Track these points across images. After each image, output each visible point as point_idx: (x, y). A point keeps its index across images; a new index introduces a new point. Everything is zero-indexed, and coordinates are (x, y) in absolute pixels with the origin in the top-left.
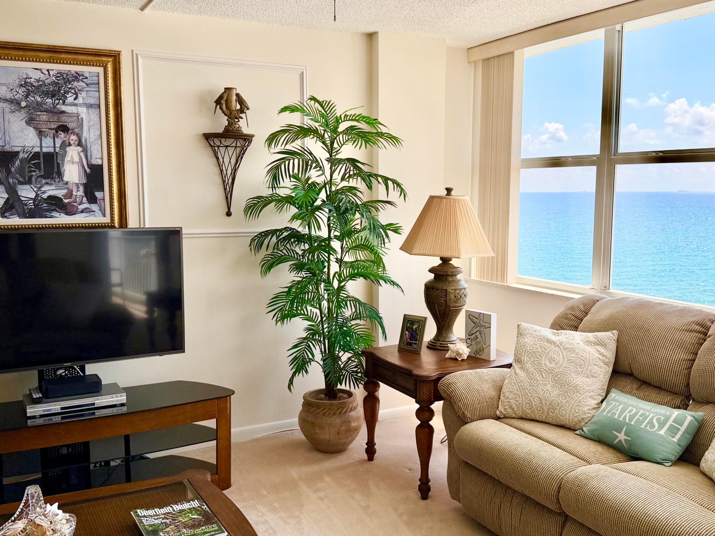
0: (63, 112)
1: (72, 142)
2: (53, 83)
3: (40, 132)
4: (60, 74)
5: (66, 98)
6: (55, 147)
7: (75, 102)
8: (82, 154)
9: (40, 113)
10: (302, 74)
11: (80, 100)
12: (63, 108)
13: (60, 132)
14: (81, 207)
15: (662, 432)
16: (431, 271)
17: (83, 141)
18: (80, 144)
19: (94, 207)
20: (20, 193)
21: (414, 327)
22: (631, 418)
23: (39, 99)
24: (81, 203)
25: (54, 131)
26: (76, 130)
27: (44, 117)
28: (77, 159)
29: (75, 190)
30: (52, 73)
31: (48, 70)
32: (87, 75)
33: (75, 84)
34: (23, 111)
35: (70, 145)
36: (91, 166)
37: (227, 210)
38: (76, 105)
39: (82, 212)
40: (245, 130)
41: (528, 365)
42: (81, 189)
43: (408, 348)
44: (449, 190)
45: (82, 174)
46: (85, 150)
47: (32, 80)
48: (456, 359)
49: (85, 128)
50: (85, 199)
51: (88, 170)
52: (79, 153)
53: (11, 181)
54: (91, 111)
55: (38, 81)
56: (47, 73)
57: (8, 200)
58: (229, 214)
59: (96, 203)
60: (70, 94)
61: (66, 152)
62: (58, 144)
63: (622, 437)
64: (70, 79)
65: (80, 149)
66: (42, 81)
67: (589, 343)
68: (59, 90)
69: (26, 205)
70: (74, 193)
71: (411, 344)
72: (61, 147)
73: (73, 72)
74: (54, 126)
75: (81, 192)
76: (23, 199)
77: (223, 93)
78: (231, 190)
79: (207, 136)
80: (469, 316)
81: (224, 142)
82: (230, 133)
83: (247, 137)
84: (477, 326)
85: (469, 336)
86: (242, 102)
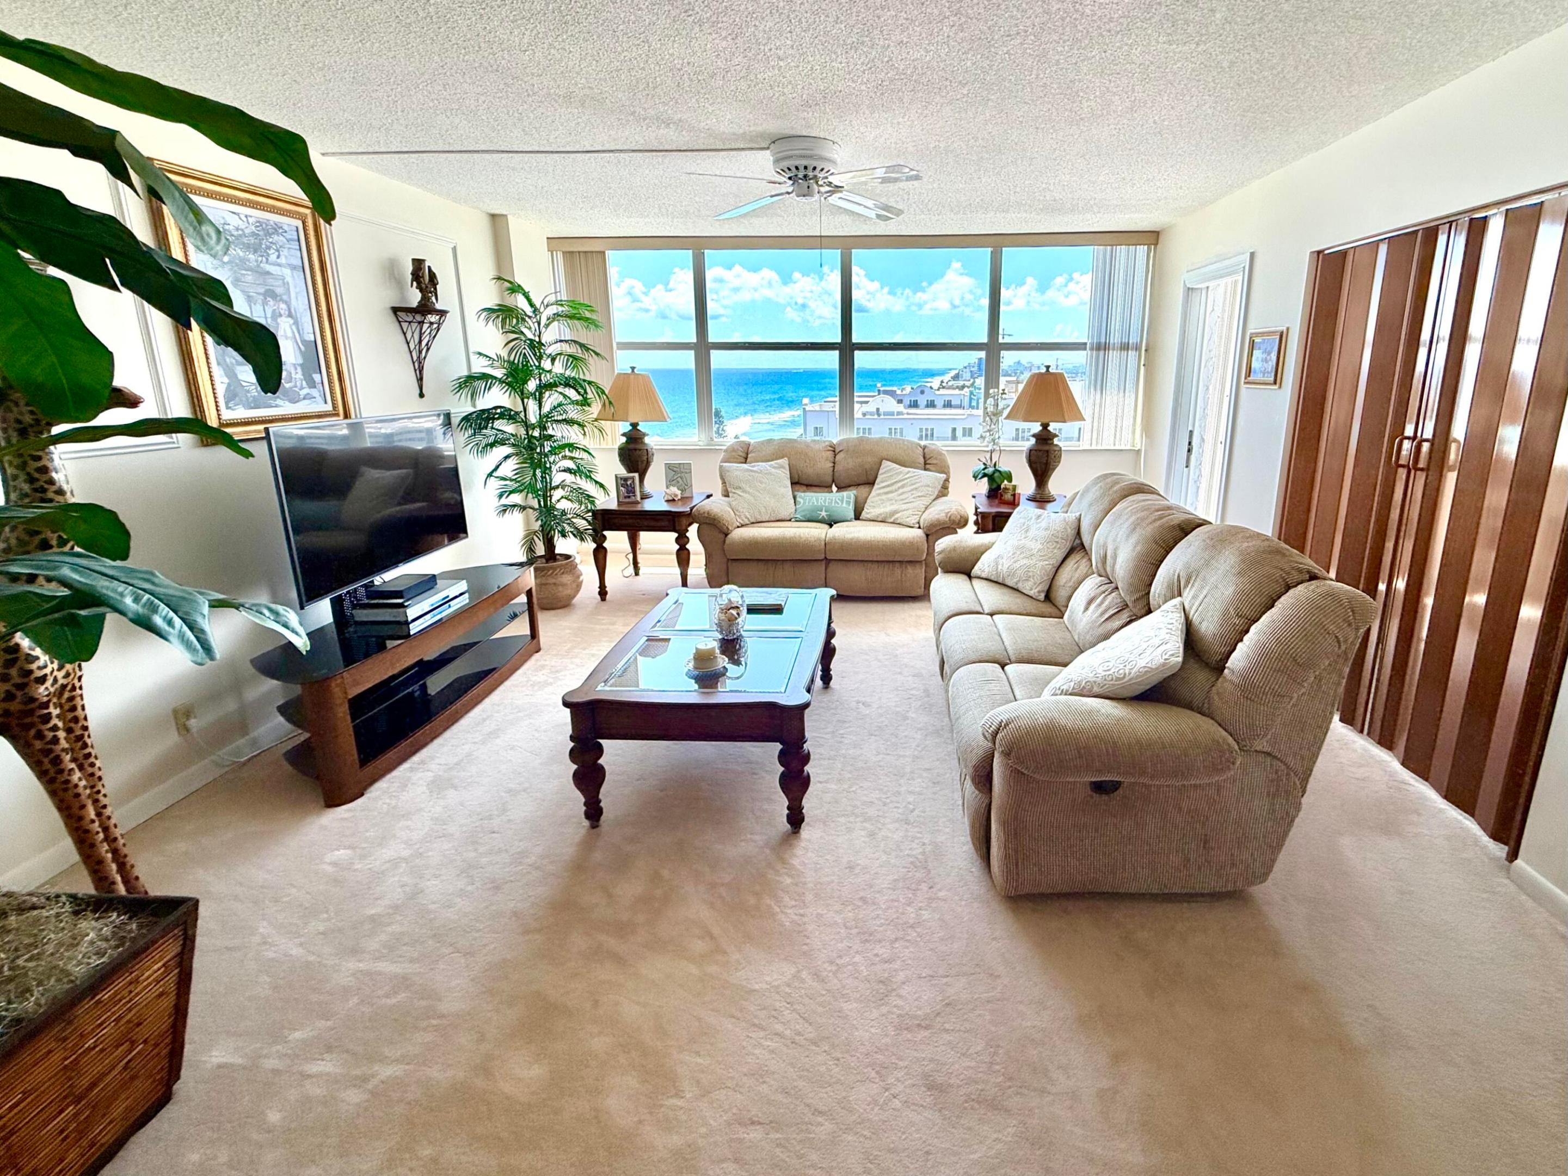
0: (268, 273)
1: (282, 312)
2: (253, 234)
3: (249, 297)
4: (259, 223)
5: (268, 255)
6: (266, 318)
7: (279, 261)
8: (294, 328)
9: (244, 272)
10: (454, 250)
11: (283, 260)
12: (268, 268)
13: (269, 299)
14: (303, 392)
15: (844, 505)
16: (624, 435)
17: (293, 311)
18: (290, 315)
19: (314, 392)
20: (240, 377)
21: (629, 483)
22: (825, 501)
23: (241, 254)
24: (302, 388)
25: (261, 297)
26: (285, 297)
27: (250, 277)
28: (289, 334)
29: (293, 372)
30: (251, 220)
31: (246, 216)
32: (286, 228)
33: (276, 237)
34: (228, 267)
35: (281, 315)
36: (304, 342)
37: (418, 392)
38: (279, 265)
39: (304, 399)
40: (438, 306)
41: (748, 489)
42: (299, 370)
43: (627, 500)
44: (633, 368)
45: (298, 353)
46: (296, 323)
47: (231, 228)
48: (674, 500)
49: (293, 295)
50: (304, 383)
51: (303, 348)
52: (291, 326)
53: (228, 360)
54: (295, 273)
55: (237, 229)
56: (245, 219)
57: (229, 385)
58: (422, 395)
59: (315, 387)
60: (272, 251)
61: (278, 324)
62: (269, 315)
63: (824, 514)
64: (270, 231)
65: (291, 321)
66: (242, 230)
67: (775, 468)
68: (261, 244)
69: (248, 391)
70: (293, 376)
71: (629, 497)
72: (272, 317)
73: (272, 223)
74: (262, 291)
75: (299, 376)
76: (244, 384)
77: (418, 264)
78: (421, 370)
79: (395, 310)
80: (669, 467)
81: (419, 318)
82: (425, 308)
83: (443, 313)
84: (677, 474)
85: (670, 482)
86: (433, 276)
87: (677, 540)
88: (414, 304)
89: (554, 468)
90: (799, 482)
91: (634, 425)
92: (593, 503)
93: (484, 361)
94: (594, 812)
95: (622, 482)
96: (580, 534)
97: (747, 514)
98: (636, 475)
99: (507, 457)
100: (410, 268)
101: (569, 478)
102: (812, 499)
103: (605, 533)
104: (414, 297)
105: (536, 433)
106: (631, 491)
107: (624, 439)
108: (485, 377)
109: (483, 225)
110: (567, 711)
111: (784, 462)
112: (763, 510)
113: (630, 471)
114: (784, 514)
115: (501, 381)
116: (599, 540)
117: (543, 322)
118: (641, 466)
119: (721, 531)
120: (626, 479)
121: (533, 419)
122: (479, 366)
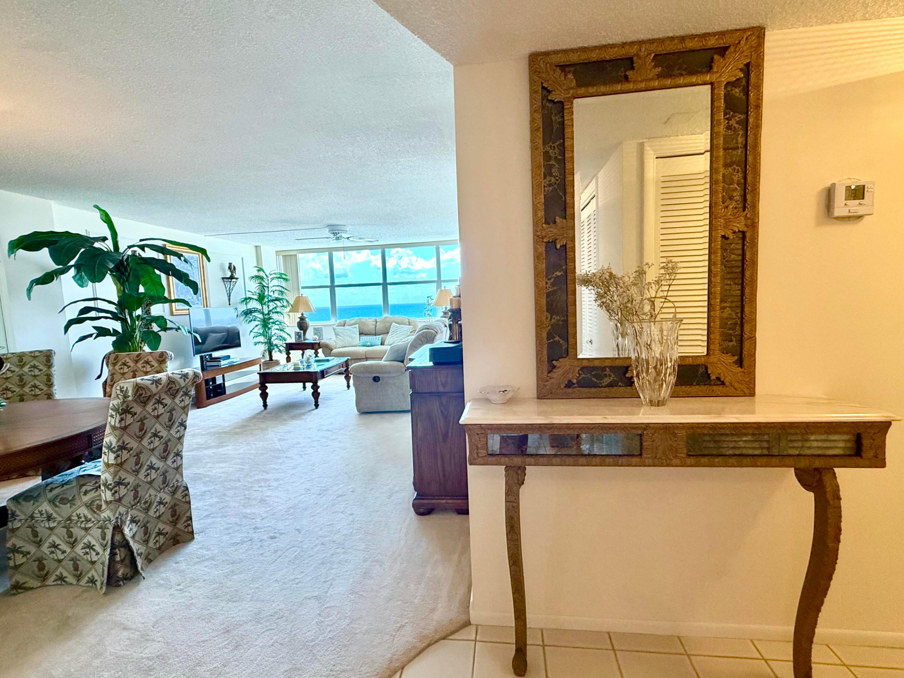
10: (242, 258)
14: (196, 302)
15: (377, 340)
19: (199, 302)
21: (300, 334)
22: (370, 339)
32: (194, 257)
37: (228, 303)
39: (196, 304)
40: (236, 276)
41: (342, 335)
43: (299, 340)
44: (302, 295)
48: (315, 339)
54: (196, 269)
58: (230, 304)
63: (368, 343)
67: (353, 328)
77: (230, 264)
78: (230, 296)
79: (223, 278)
80: (315, 329)
81: (230, 280)
82: (232, 277)
83: (237, 279)
84: (318, 331)
85: (315, 334)
86: (234, 268)
87: (315, 353)
88: (228, 276)
89: (273, 329)
90: (361, 334)
91: (302, 314)
92: (285, 340)
93: (250, 293)
94: (265, 405)
95: (297, 334)
96: (280, 351)
97: (340, 343)
98: (302, 331)
99: (256, 326)
100: (228, 265)
101: (277, 331)
102: (365, 338)
103: (290, 351)
104: (229, 274)
105: (266, 317)
106: (300, 337)
107: (299, 320)
108: (250, 298)
109: (254, 249)
110: (258, 375)
111: (357, 326)
112: (346, 343)
113: (301, 330)
114: (354, 344)
115: (256, 300)
116: (288, 354)
117: (270, 280)
118: (304, 328)
119: (329, 349)
120: (298, 333)
121: (266, 312)
122: (249, 295)
